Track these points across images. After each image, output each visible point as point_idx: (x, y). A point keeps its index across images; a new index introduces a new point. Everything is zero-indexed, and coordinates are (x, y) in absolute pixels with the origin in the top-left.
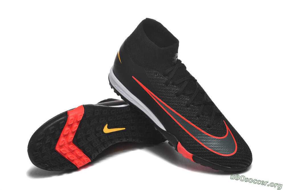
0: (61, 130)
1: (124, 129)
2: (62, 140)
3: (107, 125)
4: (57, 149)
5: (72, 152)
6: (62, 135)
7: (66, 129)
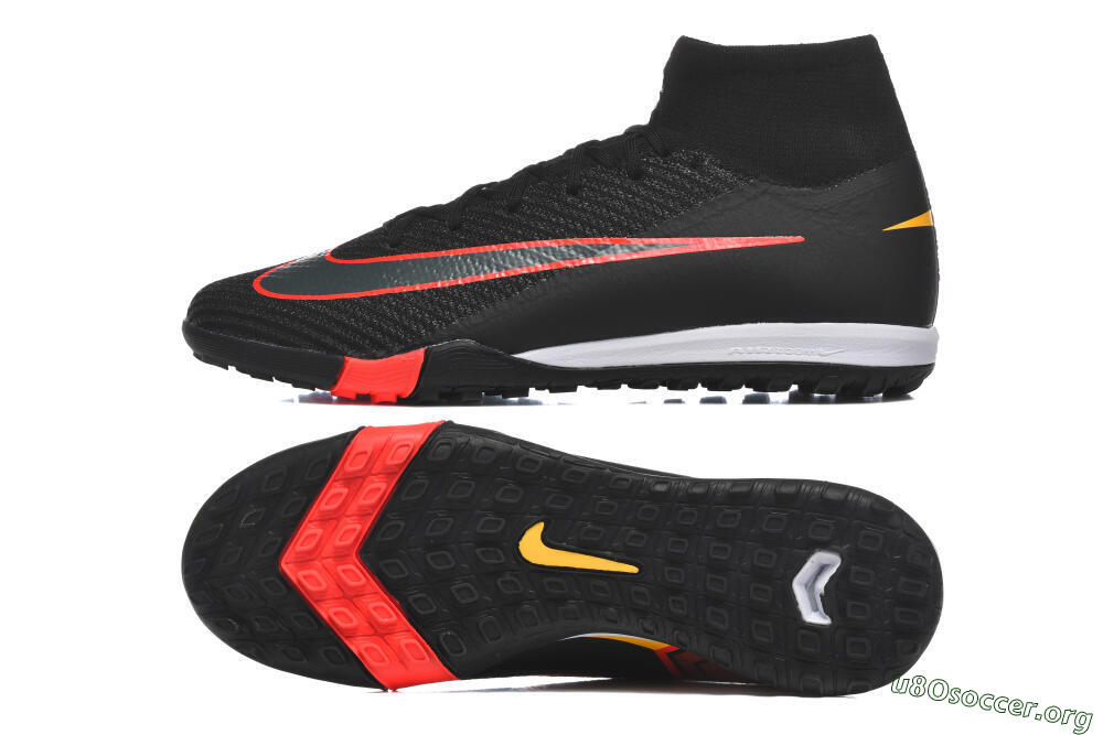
0: (313, 490)
1: (633, 569)
2: (309, 533)
3: (540, 527)
4: (287, 567)
5: (350, 597)
6: (313, 513)
7: (335, 491)
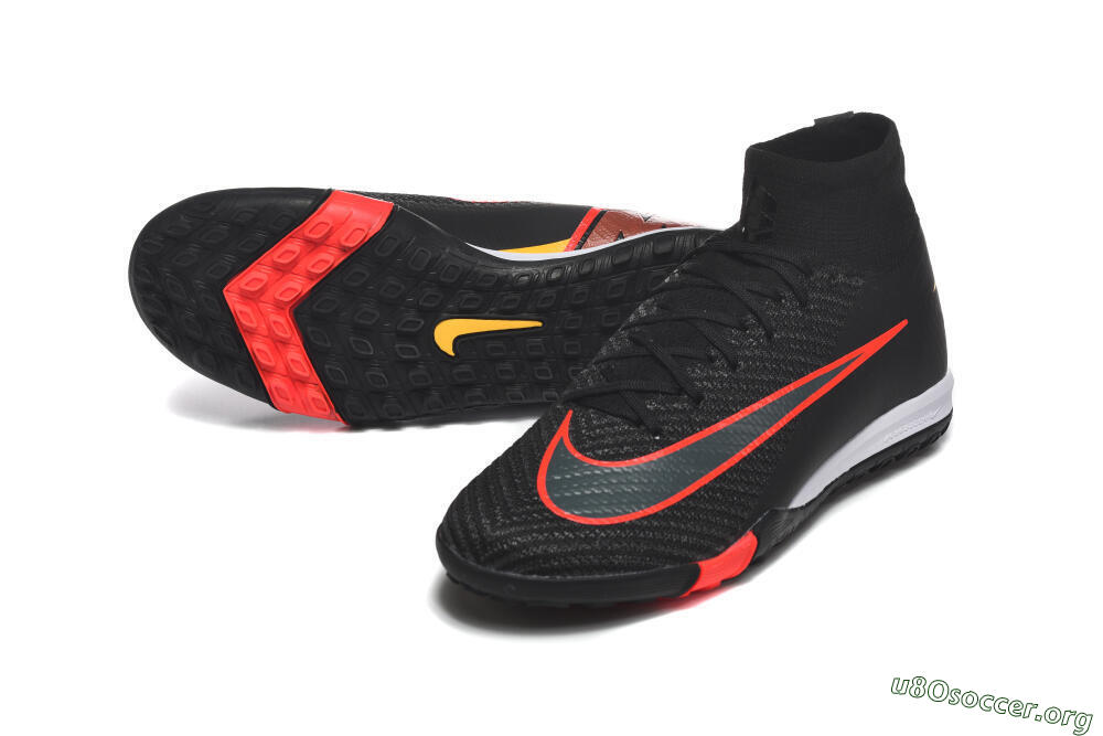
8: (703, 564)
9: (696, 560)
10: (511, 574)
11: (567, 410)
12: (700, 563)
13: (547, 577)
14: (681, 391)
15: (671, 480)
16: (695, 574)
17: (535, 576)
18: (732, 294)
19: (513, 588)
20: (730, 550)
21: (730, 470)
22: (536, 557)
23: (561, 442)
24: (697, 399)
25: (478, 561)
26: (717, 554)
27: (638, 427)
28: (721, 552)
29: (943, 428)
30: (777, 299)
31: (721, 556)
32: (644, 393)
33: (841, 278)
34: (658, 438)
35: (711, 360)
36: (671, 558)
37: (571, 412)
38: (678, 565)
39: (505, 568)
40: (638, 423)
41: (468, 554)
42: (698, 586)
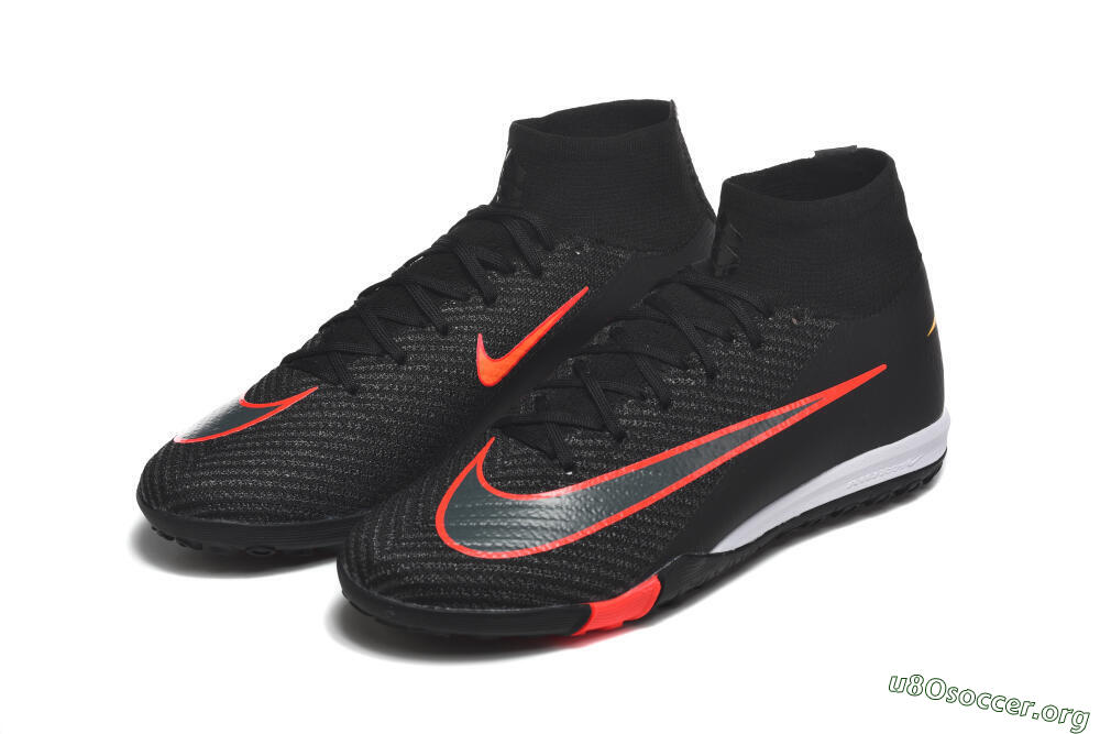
8: (597, 606)
9: (588, 601)
10: (392, 599)
11: (491, 436)
12: (591, 604)
13: (425, 606)
14: (604, 428)
15: (574, 517)
16: (586, 615)
17: (414, 605)
18: (680, 330)
19: (393, 614)
20: (629, 593)
21: (642, 512)
22: (417, 585)
23: (474, 469)
24: (620, 437)
25: (363, 583)
26: (615, 596)
27: (552, 459)
28: (620, 594)
29: (929, 474)
30: (728, 339)
31: (618, 599)
32: (567, 427)
33: (807, 320)
34: (570, 473)
35: (643, 397)
36: (559, 598)
37: (494, 439)
38: (568, 605)
39: (387, 593)
40: (552, 456)
41: (355, 575)
42: (591, 626)
